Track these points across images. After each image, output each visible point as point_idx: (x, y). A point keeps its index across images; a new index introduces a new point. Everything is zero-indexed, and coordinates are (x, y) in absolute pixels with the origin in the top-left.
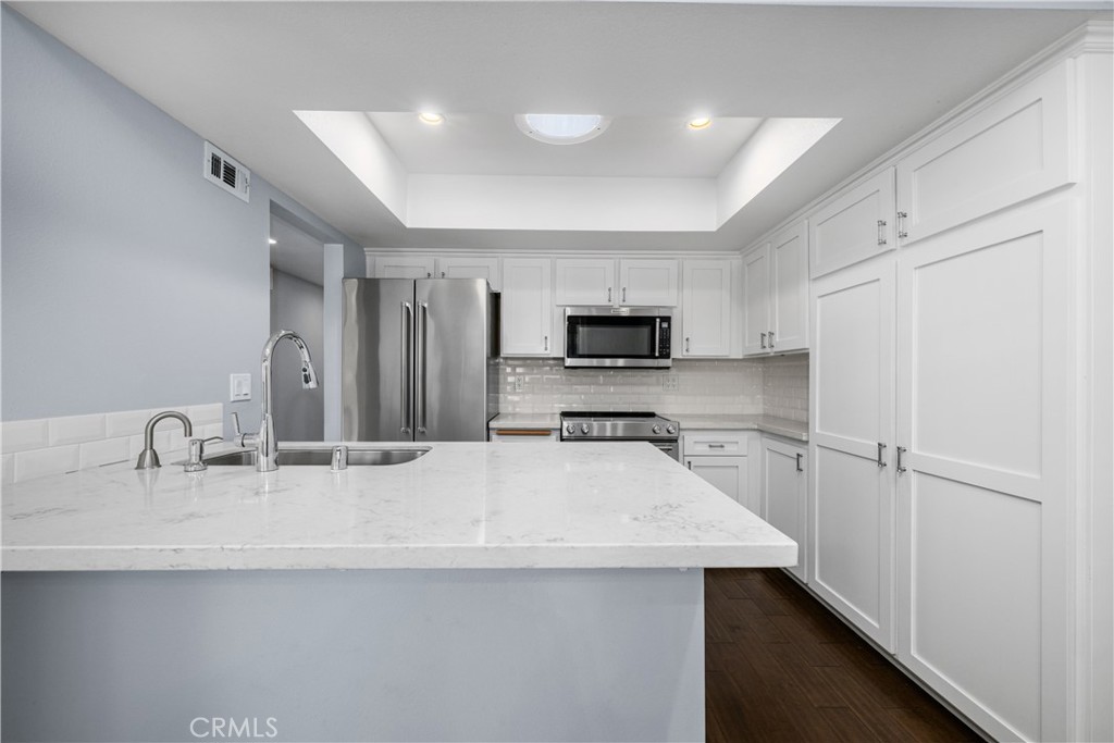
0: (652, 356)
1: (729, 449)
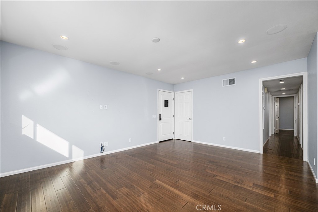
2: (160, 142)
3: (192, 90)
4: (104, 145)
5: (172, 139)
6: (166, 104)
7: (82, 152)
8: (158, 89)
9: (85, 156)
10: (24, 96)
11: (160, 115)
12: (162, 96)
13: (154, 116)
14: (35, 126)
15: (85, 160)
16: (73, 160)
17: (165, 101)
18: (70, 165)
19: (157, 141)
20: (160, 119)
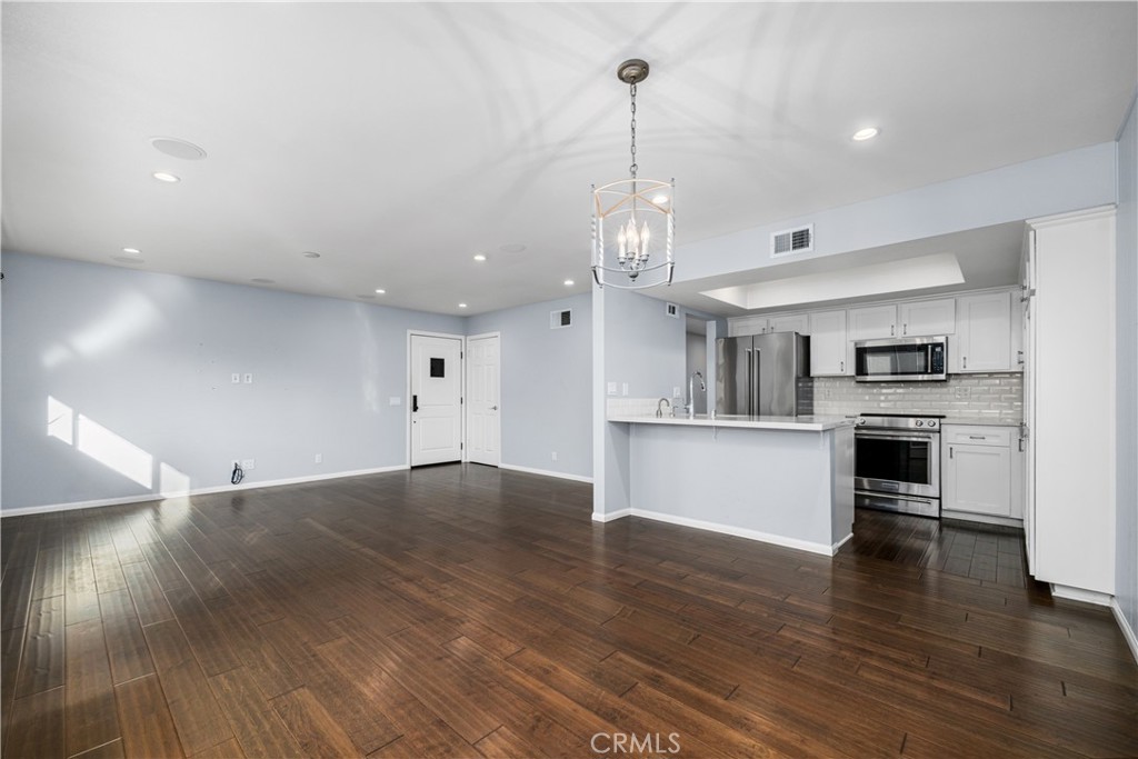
0: (926, 372)
1: (989, 441)
2: (413, 468)
3: (498, 333)
4: (244, 466)
5: (459, 462)
6: (437, 368)
7: (185, 480)
8: (409, 332)
9: (191, 487)
10: (52, 357)
11: (415, 397)
12: (423, 347)
13: (395, 401)
14: (75, 418)
15: (191, 497)
16: (163, 494)
17: (433, 361)
18: (154, 505)
19: (404, 463)
20: (415, 408)
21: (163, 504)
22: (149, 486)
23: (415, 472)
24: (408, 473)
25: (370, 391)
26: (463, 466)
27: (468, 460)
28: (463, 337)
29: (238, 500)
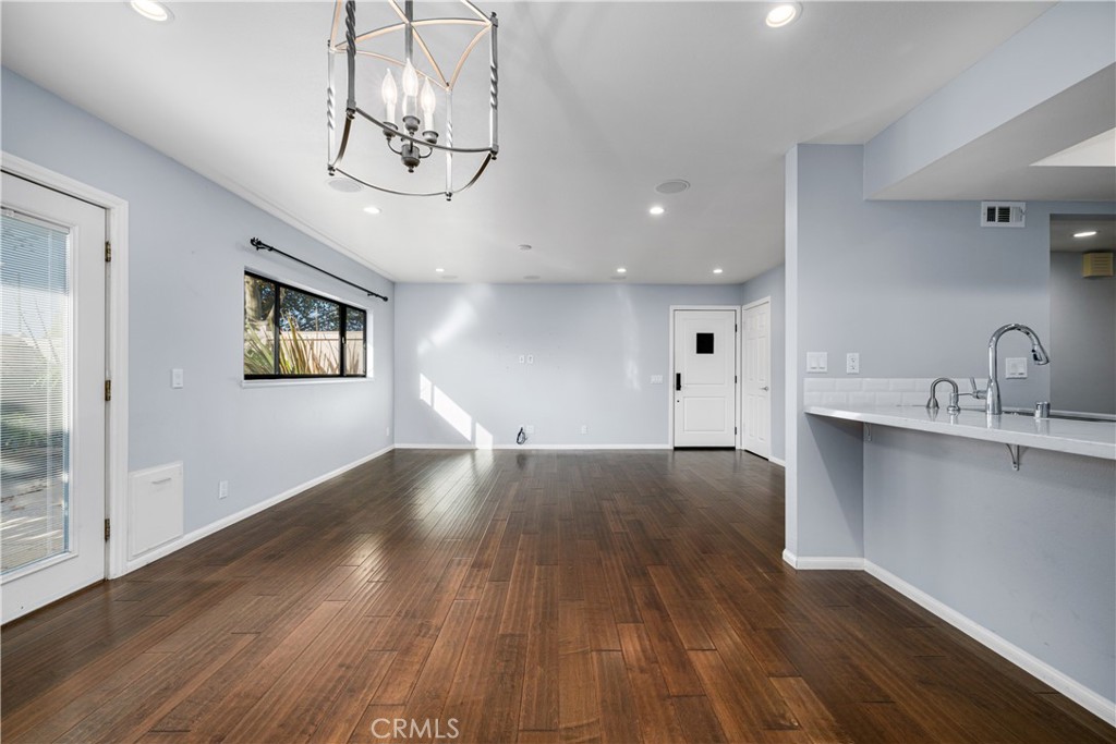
2: (676, 449)
3: (768, 298)
4: (528, 431)
5: (733, 449)
6: (705, 343)
7: (490, 437)
8: (672, 308)
9: (494, 443)
10: (423, 348)
11: (679, 376)
12: (687, 323)
13: (655, 379)
14: (433, 389)
15: (494, 450)
16: (477, 446)
17: (700, 336)
18: (472, 452)
19: (667, 443)
20: (679, 387)
21: (477, 452)
22: (469, 439)
23: (678, 453)
24: (670, 454)
25: (632, 369)
26: (738, 453)
27: (743, 448)
28: (738, 308)
29: (522, 458)
